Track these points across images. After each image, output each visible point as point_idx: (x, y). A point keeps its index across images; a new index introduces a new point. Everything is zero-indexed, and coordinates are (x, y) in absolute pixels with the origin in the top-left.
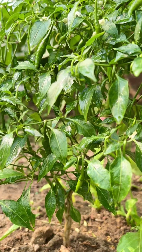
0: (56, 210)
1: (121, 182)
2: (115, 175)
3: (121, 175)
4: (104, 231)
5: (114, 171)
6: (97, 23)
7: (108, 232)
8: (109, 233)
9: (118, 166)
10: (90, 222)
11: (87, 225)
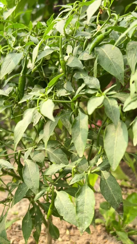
0: (33, 230)
1: (86, 210)
2: (80, 204)
3: (85, 204)
4: (85, 240)
5: (78, 200)
6: (61, 58)
7: (88, 241)
8: (90, 241)
9: (83, 195)
10: (72, 231)
11: (70, 233)
